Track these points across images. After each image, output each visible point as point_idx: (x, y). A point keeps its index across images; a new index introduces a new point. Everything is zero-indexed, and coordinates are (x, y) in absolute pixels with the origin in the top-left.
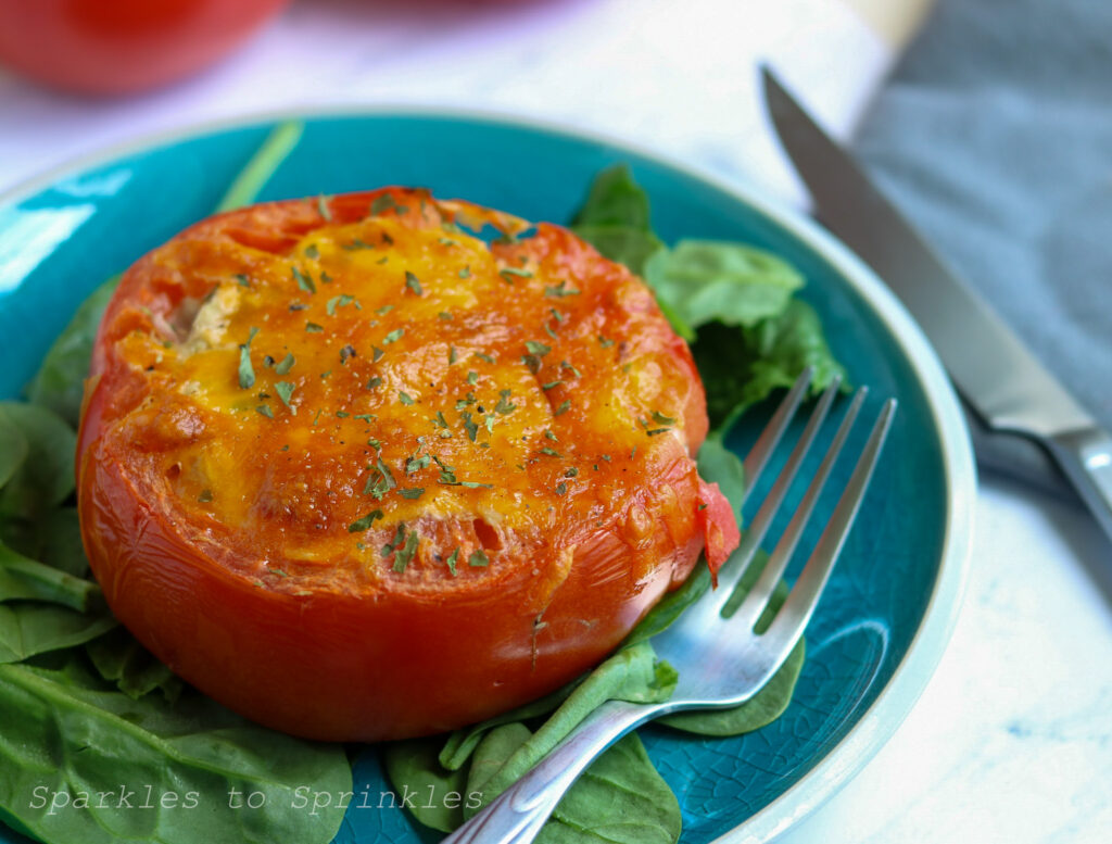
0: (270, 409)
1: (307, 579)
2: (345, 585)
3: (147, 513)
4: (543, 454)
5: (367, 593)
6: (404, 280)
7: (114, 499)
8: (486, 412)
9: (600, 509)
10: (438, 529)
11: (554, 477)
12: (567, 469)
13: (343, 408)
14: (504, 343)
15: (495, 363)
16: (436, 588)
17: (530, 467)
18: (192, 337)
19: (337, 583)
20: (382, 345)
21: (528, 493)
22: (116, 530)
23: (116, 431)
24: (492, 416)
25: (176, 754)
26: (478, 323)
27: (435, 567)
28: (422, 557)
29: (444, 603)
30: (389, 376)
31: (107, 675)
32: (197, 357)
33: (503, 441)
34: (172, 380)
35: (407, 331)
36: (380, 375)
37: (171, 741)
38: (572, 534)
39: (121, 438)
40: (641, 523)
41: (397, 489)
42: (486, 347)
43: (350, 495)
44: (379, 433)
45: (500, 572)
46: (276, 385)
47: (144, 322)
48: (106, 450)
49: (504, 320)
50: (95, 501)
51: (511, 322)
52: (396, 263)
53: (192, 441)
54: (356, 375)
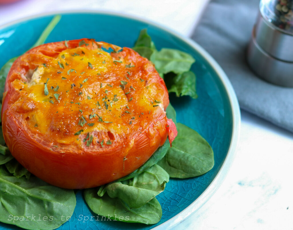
0: (53, 101)
1: (63, 148)
2: (74, 150)
3: (20, 130)
4: (125, 113)
5: (79, 152)
6: (88, 64)
7: (12, 126)
8: (110, 101)
9: (141, 128)
10: (98, 134)
11: (129, 119)
12: (132, 117)
13: (72, 101)
14: (115, 81)
15: (112, 87)
16: (98, 151)
17: (122, 117)
18: (31, 81)
19: (72, 149)
20: (82, 83)
21: (122, 124)
22: (12, 134)
23: (12, 107)
24: (112, 102)
25: (29, 194)
26: (108, 76)
27: (98, 145)
28: (94, 142)
29: (100, 155)
30: (84, 92)
31: (11, 172)
32: (33, 86)
33: (115, 109)
34: (27, 93)
35: (89, 79)
36: (82, 91)
37: (28, 190)
38: (133, 135)
39: (13, 109)
40: (152, 132)
41: (87, 123)
42: (110, 82)
43: (75, 125)
44: (82, 108)
45: (115, 146)
46: (54, 94)
47: (19, 76)
48: (9, 113)
49: (114, 75)
50: (7, 126)
51: (117, 75)
52: (86, 60)
53: (32, 110)
54: (76, 91)
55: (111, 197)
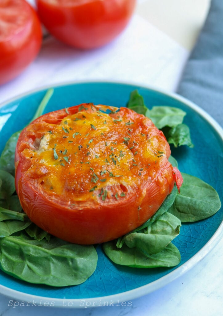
0: (64, 164)
1: (81, 205)
2: (91, 206)
3: (37, 194)
4: (133, 166)
5: (97, 207)
6: (90, 126)
7: (28, 192)
8: (117, 157)
9: (150, 178)
10: (111, 188)
11: (138, 171)
12: (140, 169)
13: (82, 161)
14: (118, 139)
15: (117, 144)
16: (114, 203)
17: (131, 170)
18: (40, 149)
19: (89, 205)
20: (89, 144)
21: (132, 176)
22: (30, 200)
23: (26, 175)
24: (119, 158)
25: (53, 253)
26: (111, 135)
27: (112, 198)
28: (109, 196)
29: (117, 207)
30: (92, 152)
31: (31, 236)
32: (42, 153)
33: (123, 164)
34: (37, 160)
35: (94, 139)
36: (89, 151)
37: (51, 250)
38: (145, 185)
39: (28, 176)
40: (161, 180)
41: (99, 179)
42: (114, 140)
43: (88, 183)
44: (92, 166)
45: (129, 197)
46: (64, 158)
47: (27, 146)
48: (24, 180)
49: (117, 133)
50: (23, 193)
51: (119, 133)
52: (88, 123)
53: (45, 175)
54: (84, 152)
55: (130, 247)
